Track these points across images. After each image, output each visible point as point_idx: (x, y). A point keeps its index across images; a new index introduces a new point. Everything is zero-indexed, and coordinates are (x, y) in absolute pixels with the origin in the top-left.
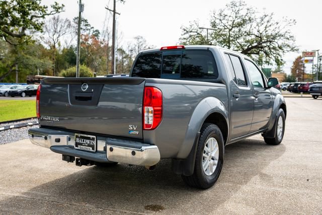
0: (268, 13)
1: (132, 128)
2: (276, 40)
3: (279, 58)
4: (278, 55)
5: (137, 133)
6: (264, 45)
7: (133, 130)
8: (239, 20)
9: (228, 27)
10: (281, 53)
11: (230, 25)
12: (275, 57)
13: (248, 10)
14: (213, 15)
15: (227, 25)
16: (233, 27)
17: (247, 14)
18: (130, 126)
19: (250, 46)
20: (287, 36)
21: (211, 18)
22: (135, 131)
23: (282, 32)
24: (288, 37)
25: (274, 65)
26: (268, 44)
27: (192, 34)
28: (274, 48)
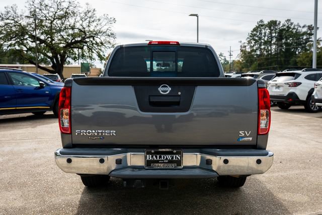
0: (91, 9)
1: (243, 135)
2: (99, 36)
3: (101, 53)
4: (100, 51)
5: (251, 139)
6: (87, 40)
7: (245, 136)
8: (62, 12)
9: (50, 18)
10: (103, 49)
11: (51, 17)
12: (97, 52)
13: (70, 3)
14: (32, 3)
15: (47, 15)
16: (54, 19)
17: (69, 7)
18: (240, 132)
19: (73, 41)
20: (109, 32)
21: (30, 6)
22: (248, 137)
23: (104, 29)
24: (110, 34)
25: (96, 60)
26: (92, 39)
27: (8, 21)
28: (97, 44)
